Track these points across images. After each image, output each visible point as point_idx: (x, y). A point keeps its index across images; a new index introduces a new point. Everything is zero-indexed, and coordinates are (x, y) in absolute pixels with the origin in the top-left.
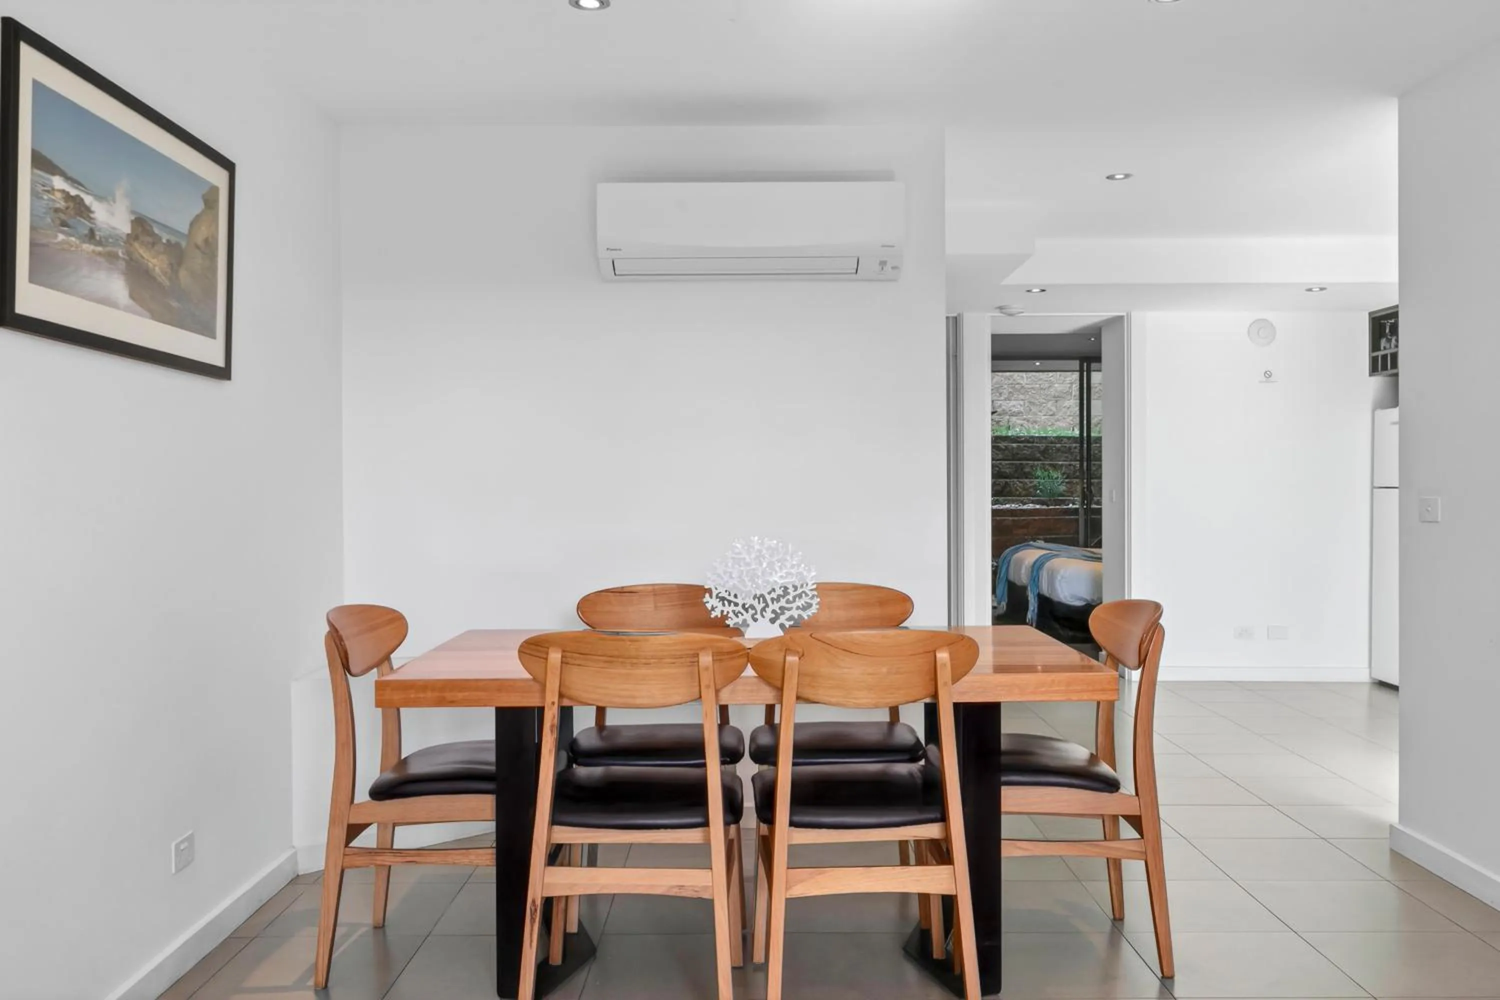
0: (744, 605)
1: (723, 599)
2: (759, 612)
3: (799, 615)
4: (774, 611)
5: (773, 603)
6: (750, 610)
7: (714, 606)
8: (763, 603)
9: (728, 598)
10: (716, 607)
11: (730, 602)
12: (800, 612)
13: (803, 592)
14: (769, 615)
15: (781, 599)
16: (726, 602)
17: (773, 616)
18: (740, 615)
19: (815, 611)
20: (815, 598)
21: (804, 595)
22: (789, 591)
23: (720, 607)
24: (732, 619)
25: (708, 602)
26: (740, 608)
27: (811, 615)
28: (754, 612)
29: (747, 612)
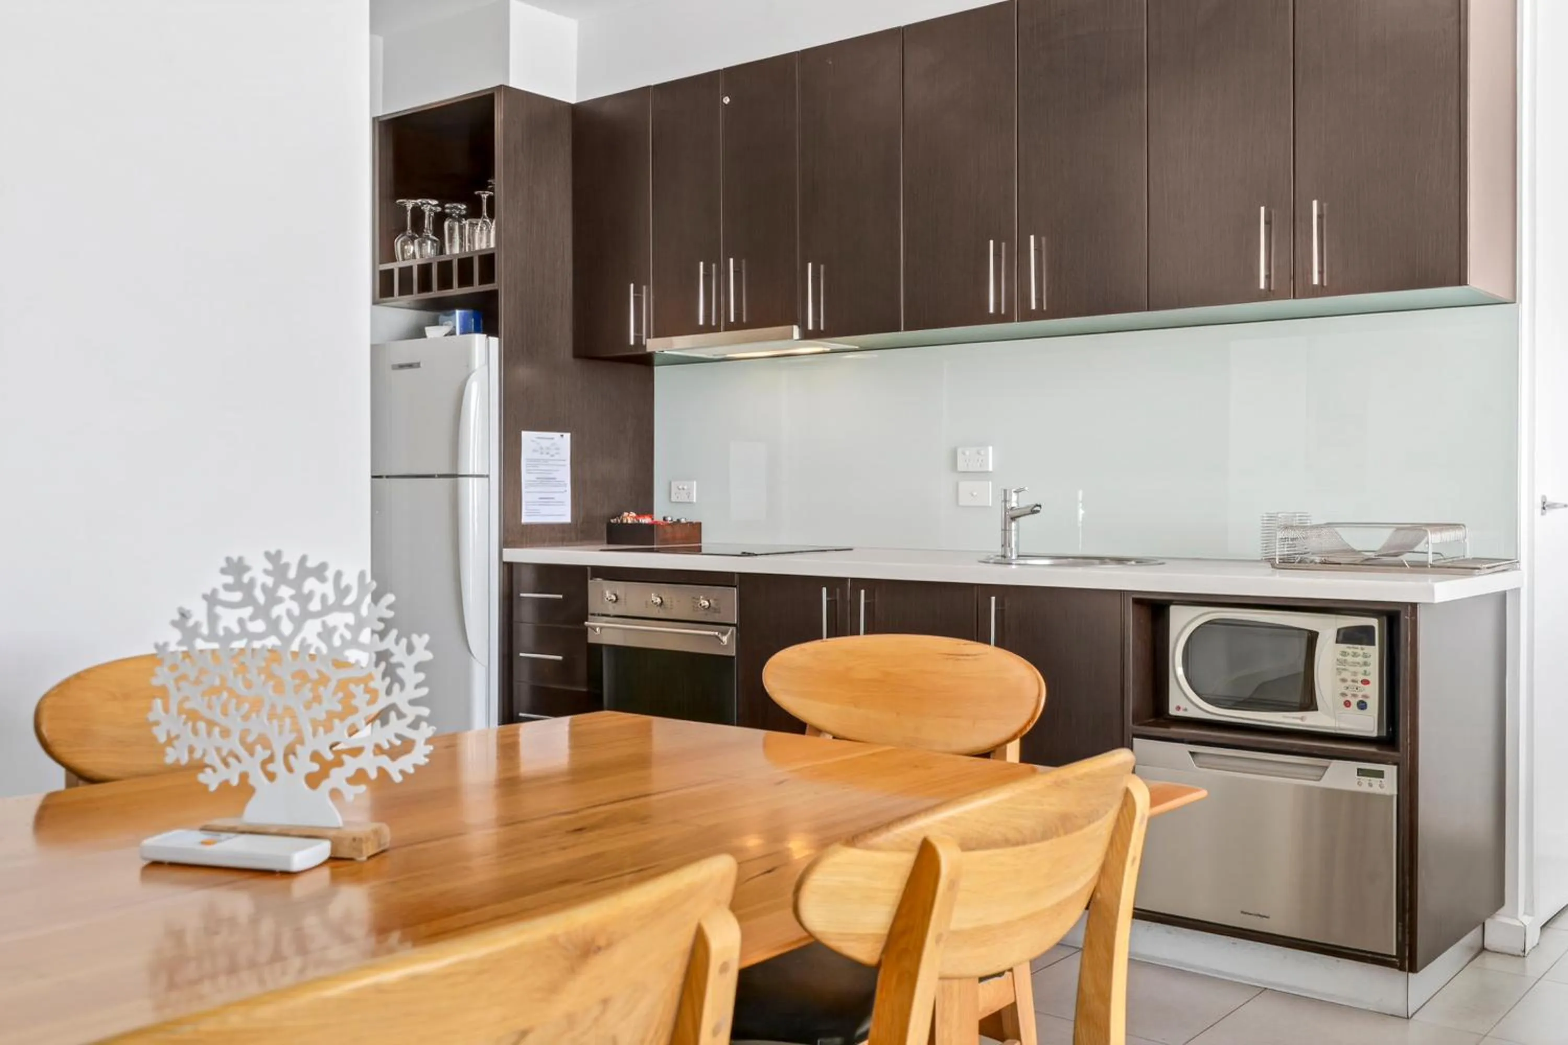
0: (245, 733)
1: (193, 716)
2: (279, 757)
3: (382, 771)
4: (316, 756)
5: (315, 734)
6: (259, 748)
7: (173, 735)
8: (291, 731)
9: (205, 712)
10: (177, 737)
11: (211, 724)
12: (384, 761)
13: (393, 707)
14: (304, 765)
15: (336, 722)
16: (202, 725)
17: (315, 767)
18: (232, 760)
19: (423, 761)
20: (424, 725)
21: (393, 715)
22: (355, 702)
23: (188, 737)
24: (214, 770)
25: (157, 723)
26: (234, 743)
27: (411, 770)
28: (267, 754)
29: (252, 754)
